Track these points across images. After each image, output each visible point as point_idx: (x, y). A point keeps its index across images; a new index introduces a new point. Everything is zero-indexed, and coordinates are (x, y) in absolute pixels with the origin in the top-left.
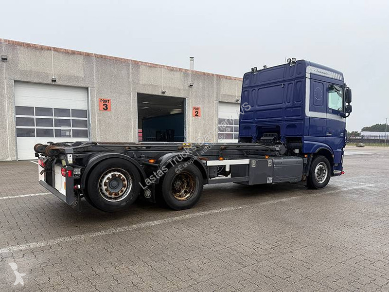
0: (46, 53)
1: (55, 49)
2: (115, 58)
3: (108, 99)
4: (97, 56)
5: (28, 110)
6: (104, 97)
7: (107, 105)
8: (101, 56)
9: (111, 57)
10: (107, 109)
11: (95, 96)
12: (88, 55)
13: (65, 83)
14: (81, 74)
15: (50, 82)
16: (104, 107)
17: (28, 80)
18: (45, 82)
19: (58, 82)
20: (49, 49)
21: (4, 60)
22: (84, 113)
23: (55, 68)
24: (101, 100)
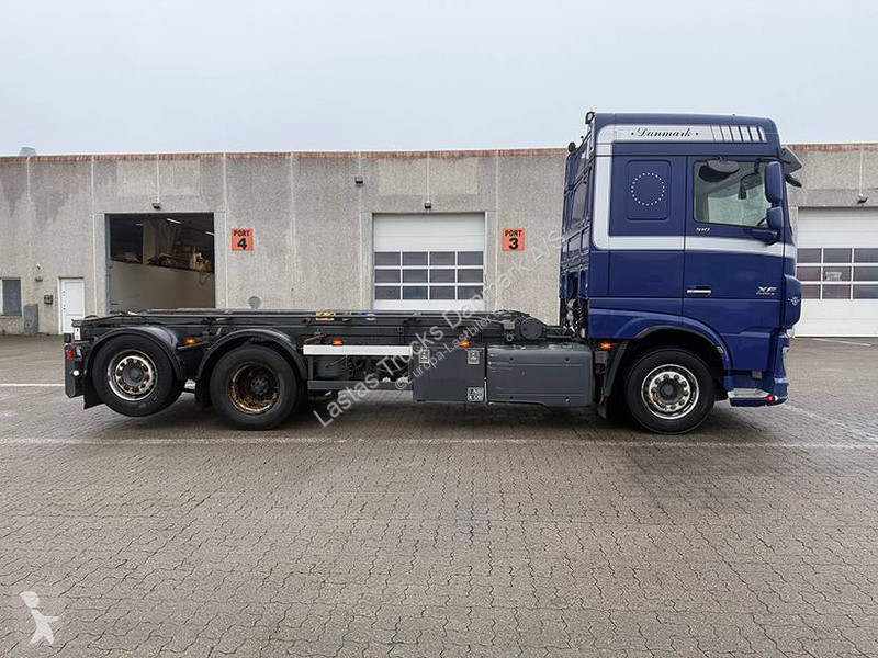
0: (418, 164)
1: (434, 155)
2: (538, 150)
3: (520, 228)
4: (502, 153)
5: (392, 257)
6: (512, 227)
7: (517, 240)
8: (511, 153)
9: (529, 151)
10: (517, 246)
11: (497, 224)
12: (487, 154)
13: (446, 210)
14: (474, 191)
15: (423, 210)
16: (511, 243)
17: (392, 211)
18: (415, 211)
19: (435, 209)
20: (423, 156)
21: (359, 183)
22: (477, 257)
23: (431, 186)
24: (507, 232)
